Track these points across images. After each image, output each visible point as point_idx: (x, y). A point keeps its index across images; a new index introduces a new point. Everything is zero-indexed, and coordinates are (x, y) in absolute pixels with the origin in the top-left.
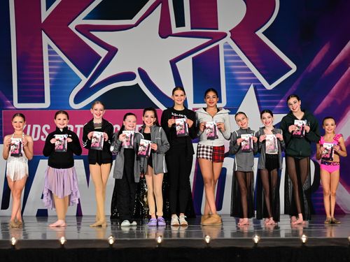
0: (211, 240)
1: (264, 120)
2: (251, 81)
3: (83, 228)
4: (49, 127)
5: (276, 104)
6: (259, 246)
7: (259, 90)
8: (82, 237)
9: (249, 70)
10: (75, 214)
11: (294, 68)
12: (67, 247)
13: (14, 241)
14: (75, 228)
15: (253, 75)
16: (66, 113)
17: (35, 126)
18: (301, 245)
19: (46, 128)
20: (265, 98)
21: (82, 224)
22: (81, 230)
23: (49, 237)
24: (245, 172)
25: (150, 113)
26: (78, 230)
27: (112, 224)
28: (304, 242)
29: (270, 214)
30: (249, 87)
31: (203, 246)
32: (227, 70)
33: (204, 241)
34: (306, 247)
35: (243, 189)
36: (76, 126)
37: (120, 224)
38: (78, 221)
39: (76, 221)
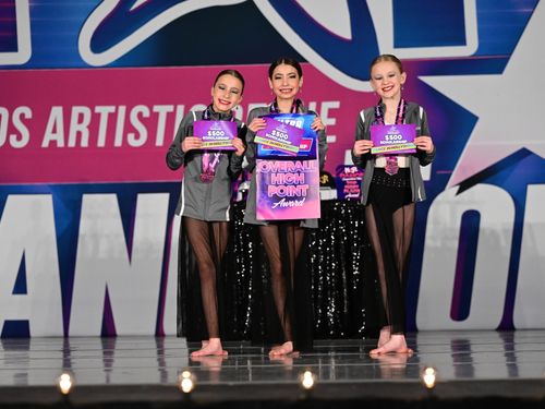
3: (119, 360)
4: (28, 114)
10: (99, 332)
12: (78, 400)
14: (99, 362)
19: (22, 116)
21: (117, 354)
22: (114, 365)
24: (210, 224)
26: (107, 365)
31: (418, 395)
36: (98, 109)
38: (105, 347)
39: (100, 347)
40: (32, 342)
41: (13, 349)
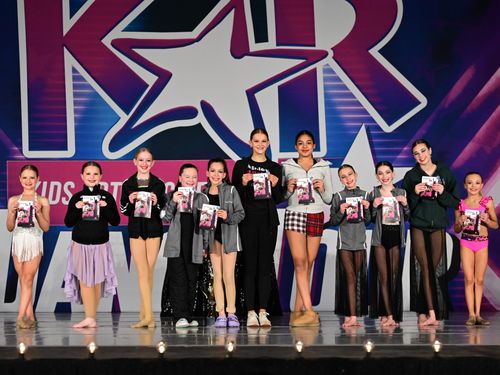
0: (305, 348)
1: (381, 176)
2: (362, 120)
3: (121, 330)
4: (73, 185)
5: (398, 152)
6: (372, 356)
7: (374, 133)
8: (121, 342)
9: (359, 104)
10: (110, 310)
11: (423, 101)
12: (99, 357)
13: (22, 349)
14: (110, 330)
15: (365, 112)
16: (98, 165)
17: (53, 184)
18: (432, 355)
19: (69, 187)
20: (381, 144)
21: (120, 324)
22: (119, 332)
23: (73, 343)
24: (353, 252)
25: (217, 166)
26: (115, 333)
27: (163, 323)
28: (437, 350)
29: (389, 311)
30: (359, 128)
31: (293, 356)
32: (327, 103)
33: (294, 349)
34: (440, 358)
35: (350, 275)
36: (112, 184)
37: (175, 323)
38: (114, 319)
39: (111, 319)
40: (73, 316)
41: (62, 319)
